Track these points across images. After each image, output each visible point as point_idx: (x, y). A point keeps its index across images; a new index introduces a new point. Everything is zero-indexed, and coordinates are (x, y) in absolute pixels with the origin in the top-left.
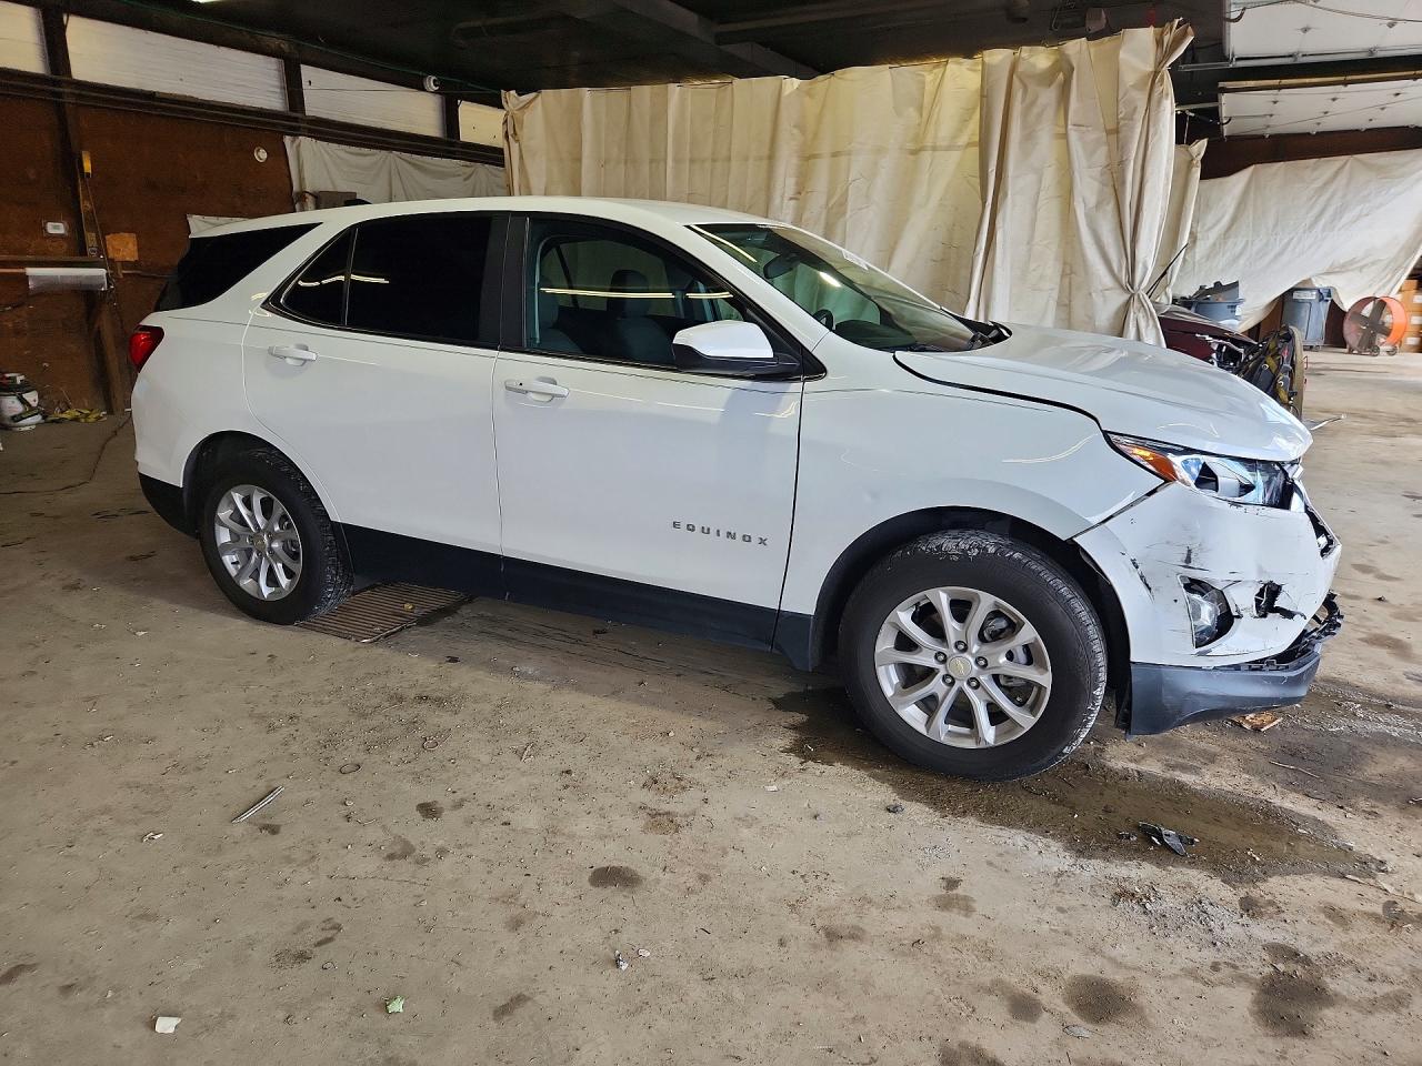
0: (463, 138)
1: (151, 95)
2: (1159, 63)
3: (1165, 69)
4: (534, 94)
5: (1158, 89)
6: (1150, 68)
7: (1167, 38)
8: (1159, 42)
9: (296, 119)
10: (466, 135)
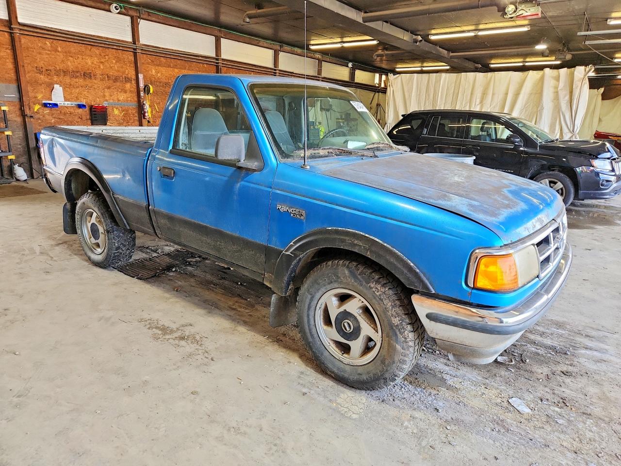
0: (355, 81)
1: (293, 73)
2: (585, 76)
3: (586, 77)
4: (398, 75)
5: (584, 82)
6: (583, 77)
7: (587, 69)
8: (585, 70)
9: (319, 77)
10: (356, 81)
